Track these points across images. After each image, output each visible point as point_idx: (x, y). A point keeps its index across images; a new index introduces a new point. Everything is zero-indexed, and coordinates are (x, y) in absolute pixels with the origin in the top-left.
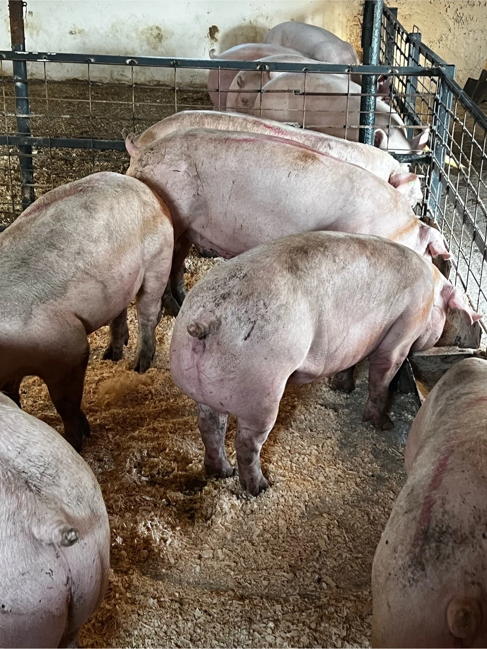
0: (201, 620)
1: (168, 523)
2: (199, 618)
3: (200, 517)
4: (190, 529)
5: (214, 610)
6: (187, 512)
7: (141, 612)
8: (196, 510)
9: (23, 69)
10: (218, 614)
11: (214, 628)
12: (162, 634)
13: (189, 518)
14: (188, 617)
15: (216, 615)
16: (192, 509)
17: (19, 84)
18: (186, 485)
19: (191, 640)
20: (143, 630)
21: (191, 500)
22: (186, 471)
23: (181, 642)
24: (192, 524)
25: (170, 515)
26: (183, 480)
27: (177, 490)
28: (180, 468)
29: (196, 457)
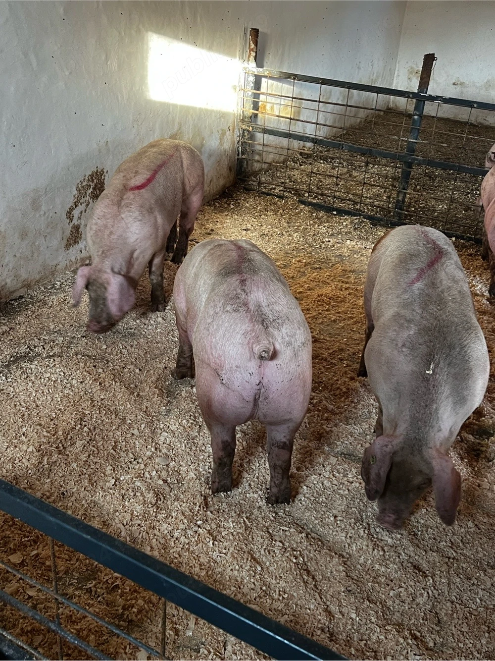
0: (472, 530)
1: (459, 454)
2: (471, 528)
3: (484, 458)
4: (475, 464)
5: (483, 527)
6: (474, 451)
7: (429, 509)
8: (482, 452)
9: (422, 106)
10: (485, 530)
11: (481, 539)
12: (441, 529)
13: (475, 455)
14: (462, 524)
15: (483, 530)
16: (479, 450)
17: (416, 117)
18: (477, 432)
19: (462, 541)
20: (428, 521)
21: (479, 443)
22: (479, 421)
23: (454, 540)
24: (477, 461)
25: (462, 449)
26: (475, 427)
27: (470, 434)
28: (475, 418)
29: (488, 413)
